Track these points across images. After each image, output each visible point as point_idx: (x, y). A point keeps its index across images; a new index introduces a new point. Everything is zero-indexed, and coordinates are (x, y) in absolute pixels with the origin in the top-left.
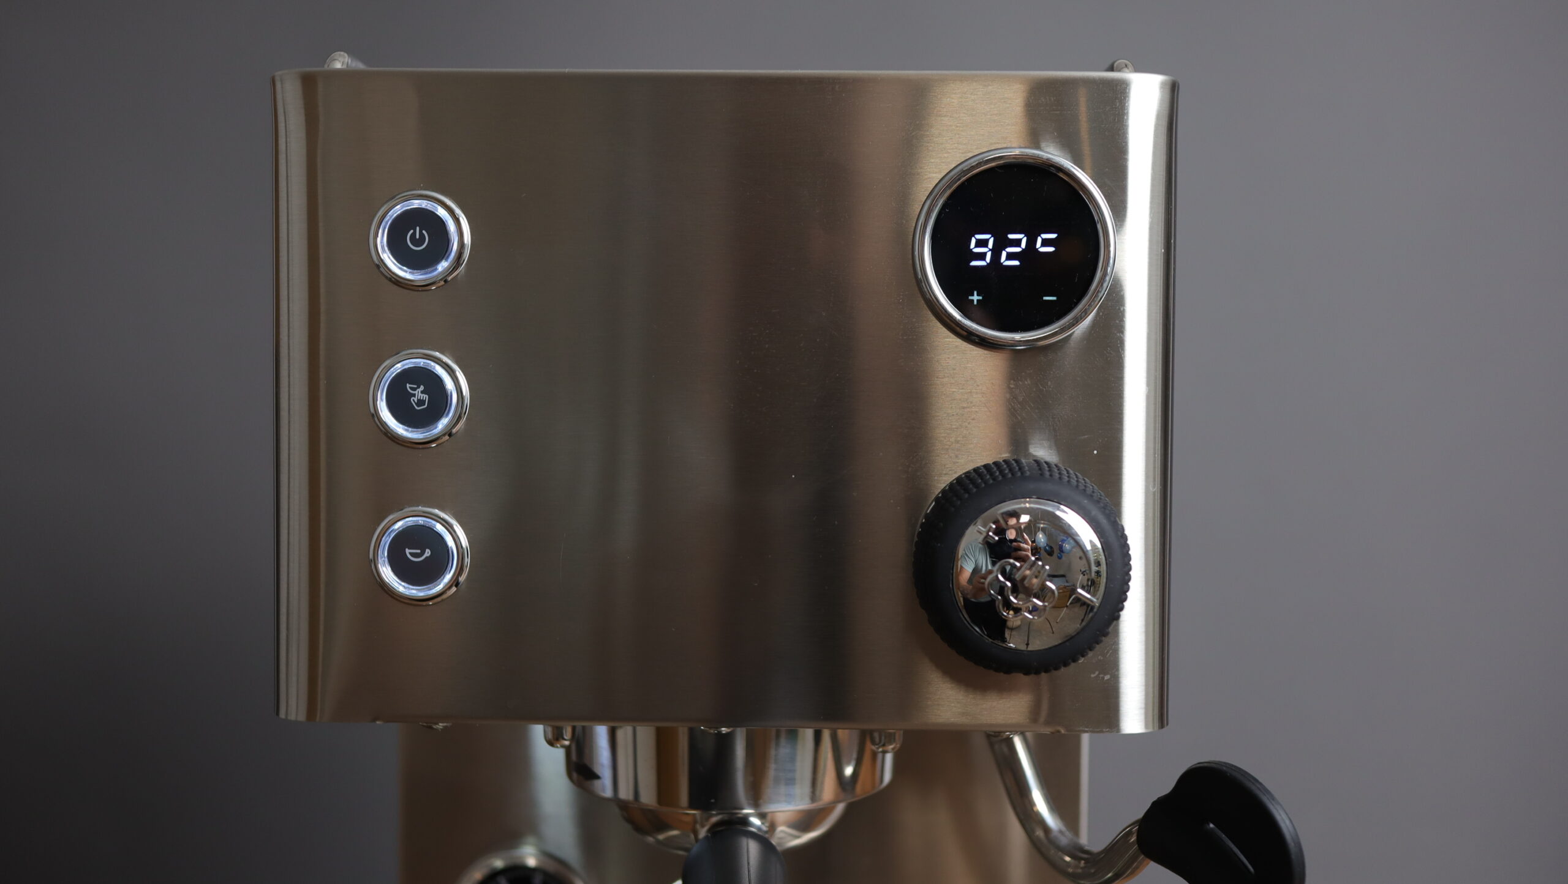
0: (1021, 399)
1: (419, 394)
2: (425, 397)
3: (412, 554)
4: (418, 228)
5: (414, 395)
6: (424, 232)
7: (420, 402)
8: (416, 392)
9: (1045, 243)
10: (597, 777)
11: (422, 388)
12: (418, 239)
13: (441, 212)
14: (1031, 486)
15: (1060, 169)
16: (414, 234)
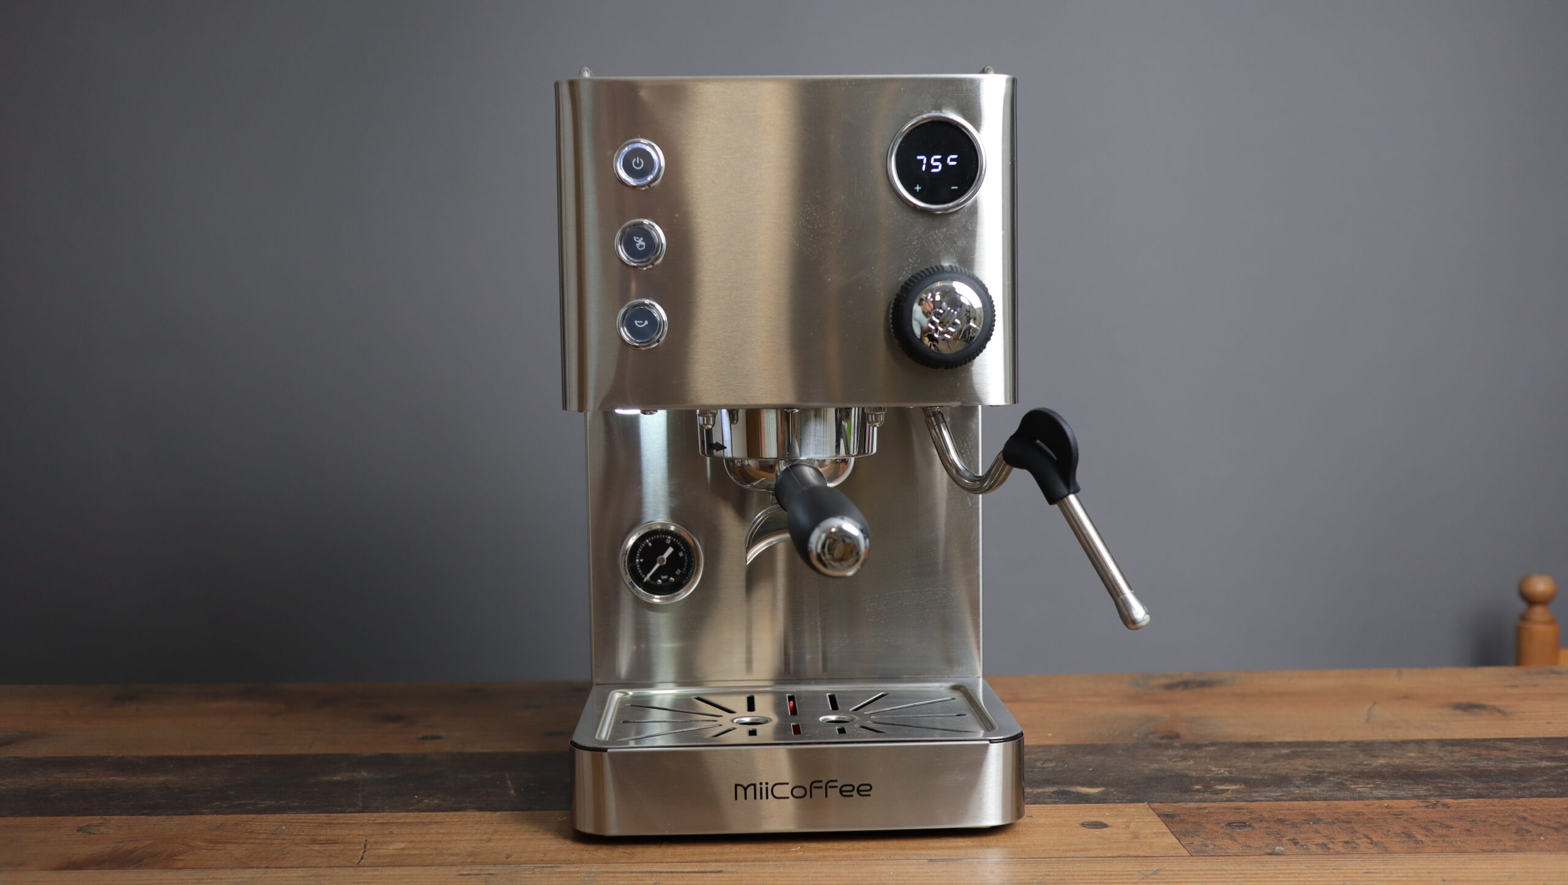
0: (941, 238)
1: (640, 242)
2: (644, 244)
3: (638, 324)
4: (638, 159)
5: (637, 243)
6: (641, 160)
7: (641, 246)
8: (639, 241)
9: (952, 160)
10: (726, 448)
11: (642, 239)
12: (638, 163)
13: (648, 149)
14: (947, 275)
15: (958, 123)
16: (636, 162)
